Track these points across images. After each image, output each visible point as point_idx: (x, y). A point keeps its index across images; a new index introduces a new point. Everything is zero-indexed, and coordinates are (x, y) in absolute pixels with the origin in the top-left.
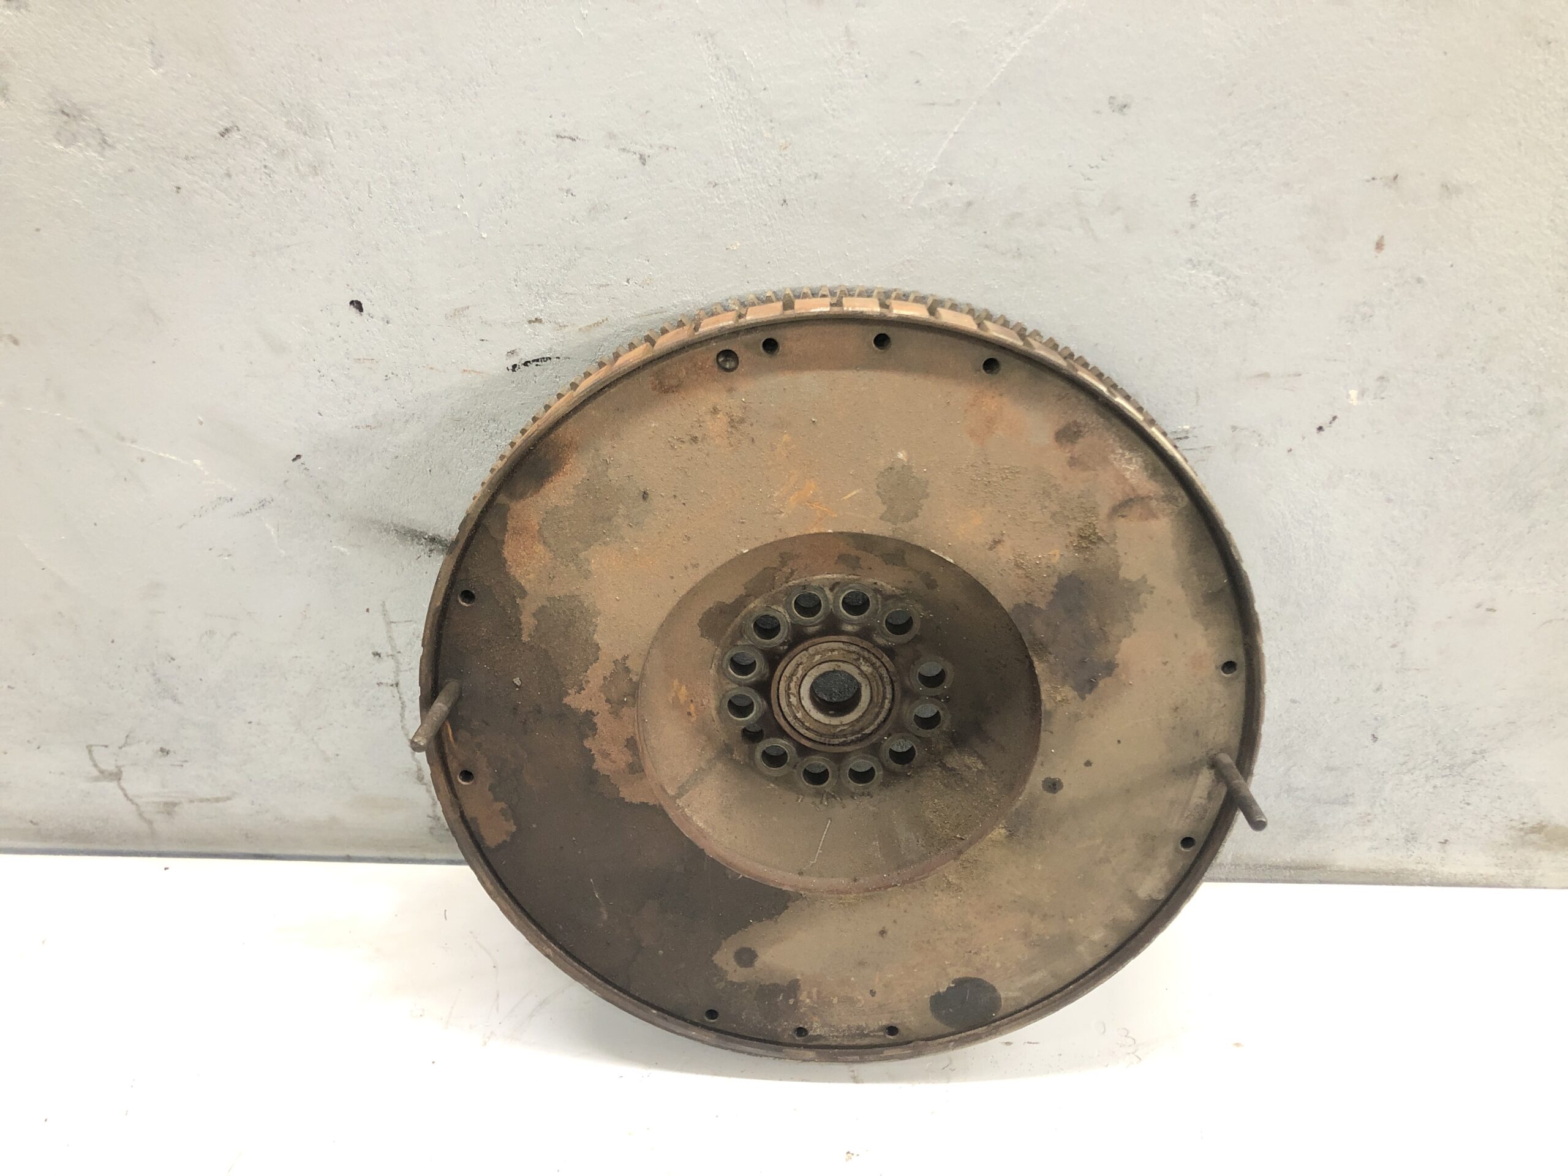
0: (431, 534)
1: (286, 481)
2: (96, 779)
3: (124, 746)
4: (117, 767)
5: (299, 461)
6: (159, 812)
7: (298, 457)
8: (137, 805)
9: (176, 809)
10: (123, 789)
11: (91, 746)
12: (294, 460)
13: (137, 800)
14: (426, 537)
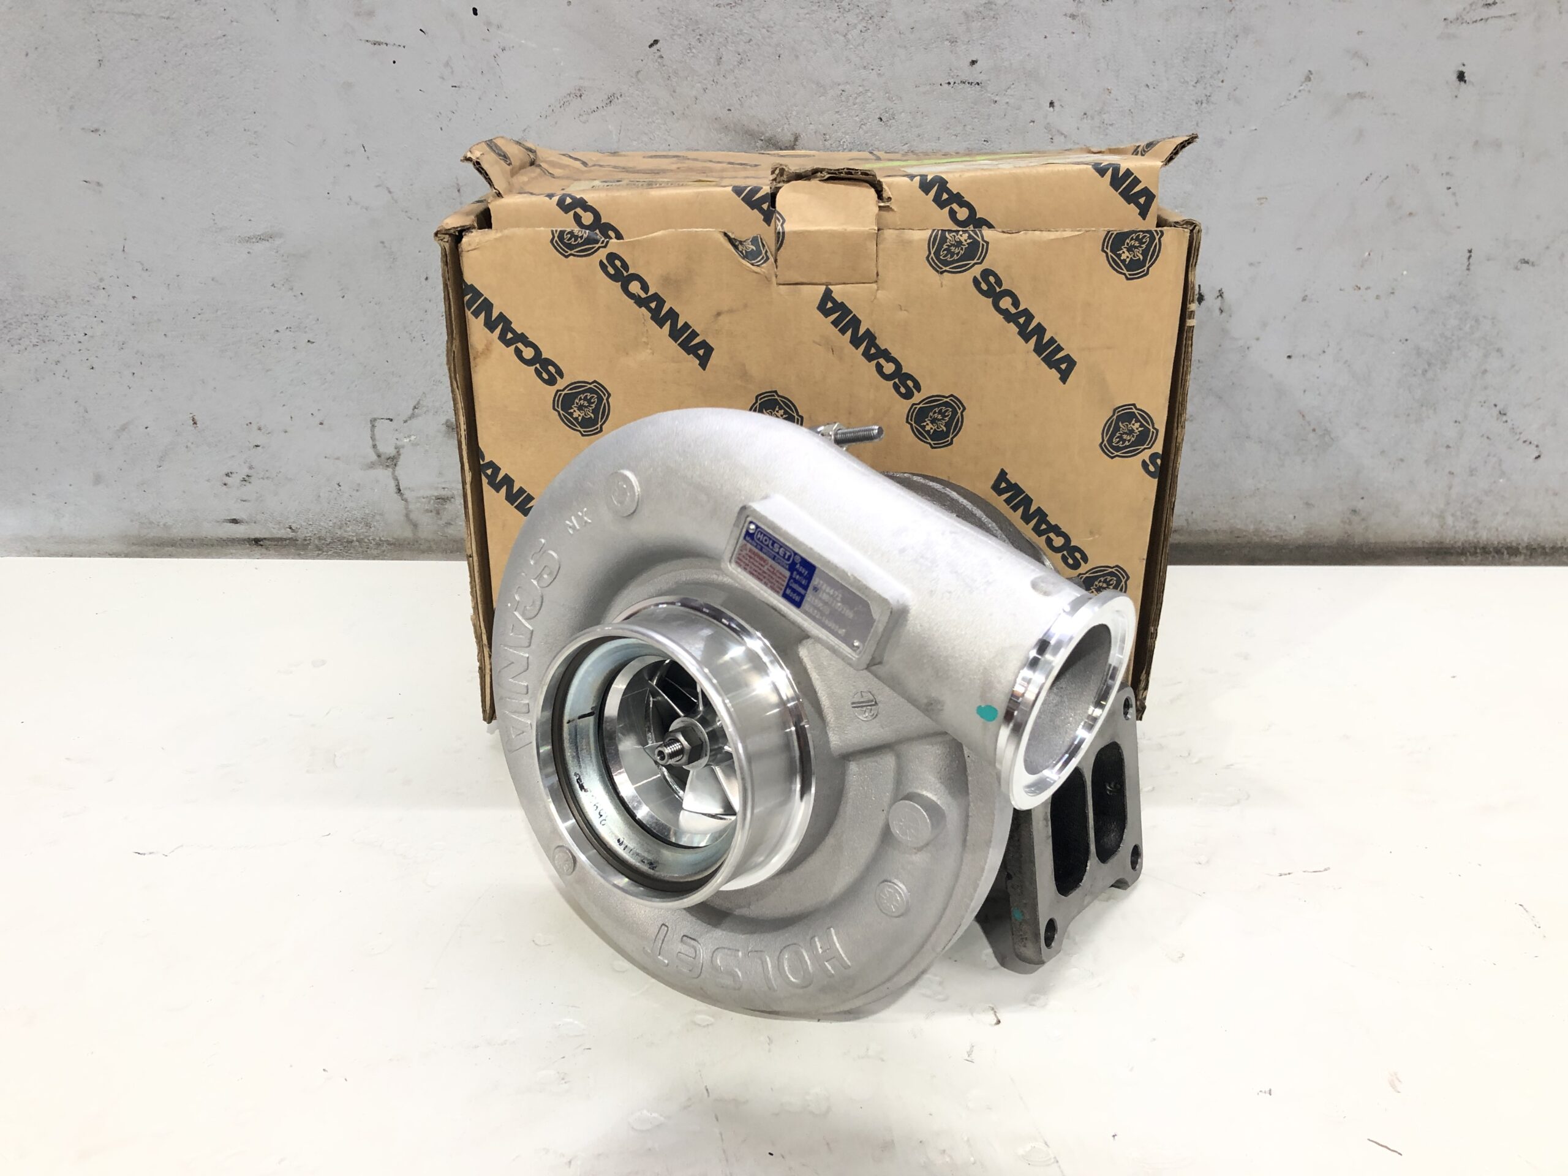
0: (767, 135)
1: (638, 72)
2: (372, 466)
3: (410, 418)
4: (396, 448)
5: (655, 47)
6: (427, 511)
7: (656, 42)
8: (406, 500)
9: (446, 506)
10: (396, 479)
11: (375, 420)
12: (651, 46)
13: (407, 494)
14: (762, 138)
